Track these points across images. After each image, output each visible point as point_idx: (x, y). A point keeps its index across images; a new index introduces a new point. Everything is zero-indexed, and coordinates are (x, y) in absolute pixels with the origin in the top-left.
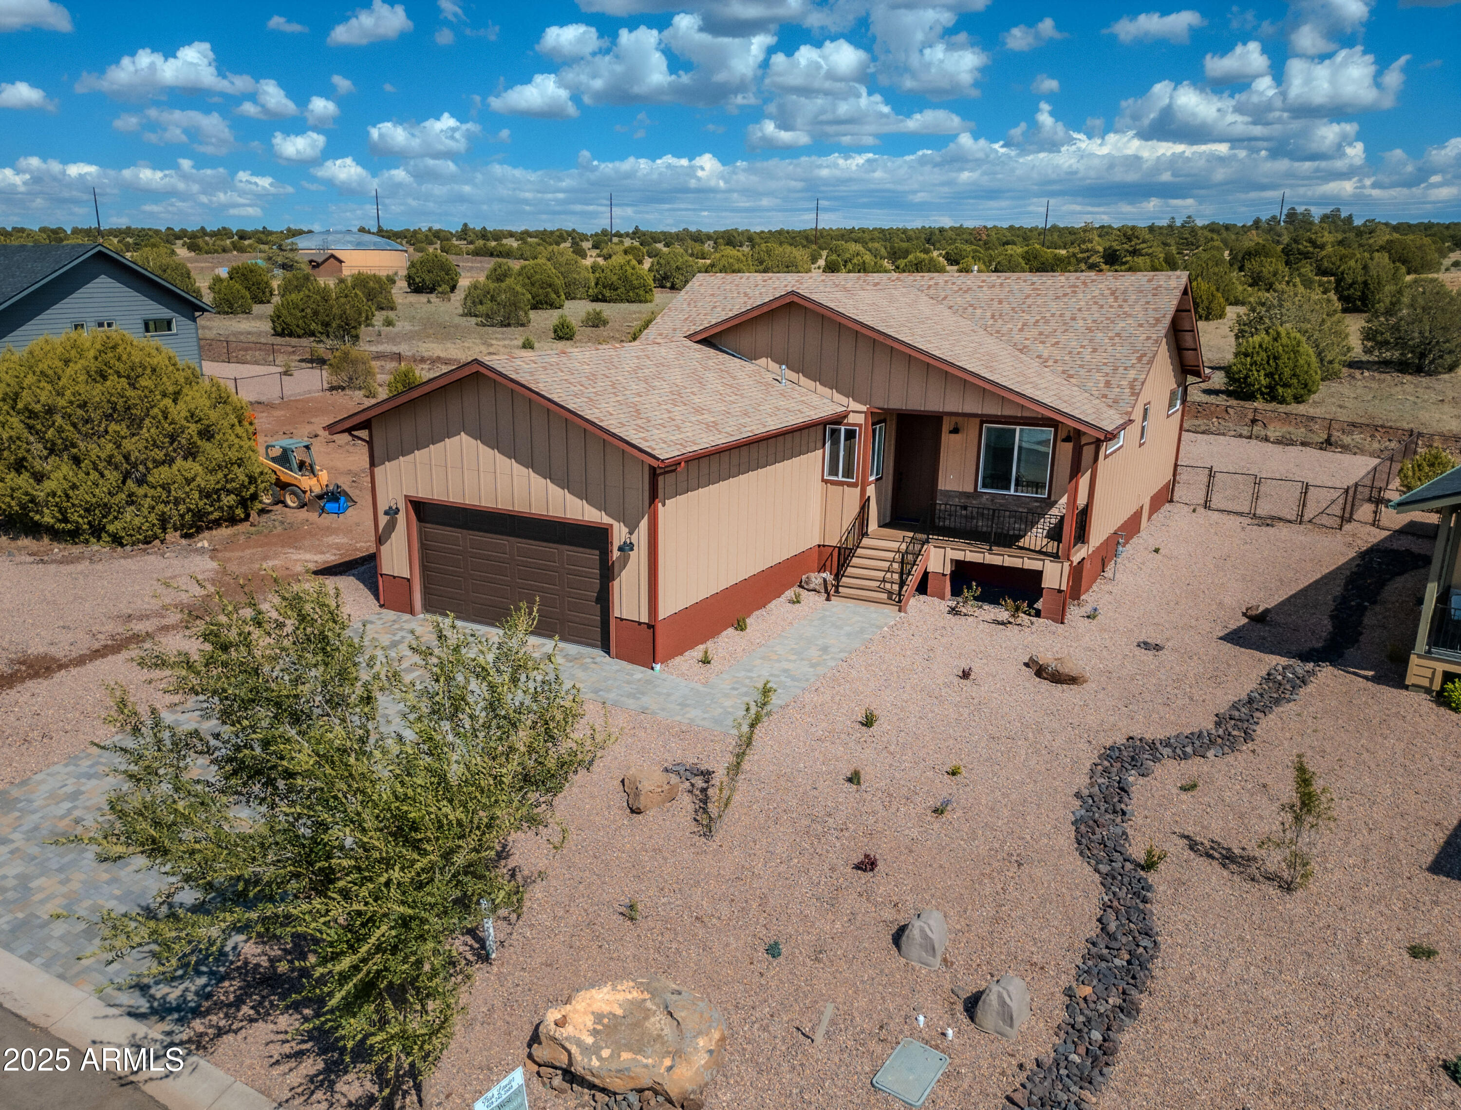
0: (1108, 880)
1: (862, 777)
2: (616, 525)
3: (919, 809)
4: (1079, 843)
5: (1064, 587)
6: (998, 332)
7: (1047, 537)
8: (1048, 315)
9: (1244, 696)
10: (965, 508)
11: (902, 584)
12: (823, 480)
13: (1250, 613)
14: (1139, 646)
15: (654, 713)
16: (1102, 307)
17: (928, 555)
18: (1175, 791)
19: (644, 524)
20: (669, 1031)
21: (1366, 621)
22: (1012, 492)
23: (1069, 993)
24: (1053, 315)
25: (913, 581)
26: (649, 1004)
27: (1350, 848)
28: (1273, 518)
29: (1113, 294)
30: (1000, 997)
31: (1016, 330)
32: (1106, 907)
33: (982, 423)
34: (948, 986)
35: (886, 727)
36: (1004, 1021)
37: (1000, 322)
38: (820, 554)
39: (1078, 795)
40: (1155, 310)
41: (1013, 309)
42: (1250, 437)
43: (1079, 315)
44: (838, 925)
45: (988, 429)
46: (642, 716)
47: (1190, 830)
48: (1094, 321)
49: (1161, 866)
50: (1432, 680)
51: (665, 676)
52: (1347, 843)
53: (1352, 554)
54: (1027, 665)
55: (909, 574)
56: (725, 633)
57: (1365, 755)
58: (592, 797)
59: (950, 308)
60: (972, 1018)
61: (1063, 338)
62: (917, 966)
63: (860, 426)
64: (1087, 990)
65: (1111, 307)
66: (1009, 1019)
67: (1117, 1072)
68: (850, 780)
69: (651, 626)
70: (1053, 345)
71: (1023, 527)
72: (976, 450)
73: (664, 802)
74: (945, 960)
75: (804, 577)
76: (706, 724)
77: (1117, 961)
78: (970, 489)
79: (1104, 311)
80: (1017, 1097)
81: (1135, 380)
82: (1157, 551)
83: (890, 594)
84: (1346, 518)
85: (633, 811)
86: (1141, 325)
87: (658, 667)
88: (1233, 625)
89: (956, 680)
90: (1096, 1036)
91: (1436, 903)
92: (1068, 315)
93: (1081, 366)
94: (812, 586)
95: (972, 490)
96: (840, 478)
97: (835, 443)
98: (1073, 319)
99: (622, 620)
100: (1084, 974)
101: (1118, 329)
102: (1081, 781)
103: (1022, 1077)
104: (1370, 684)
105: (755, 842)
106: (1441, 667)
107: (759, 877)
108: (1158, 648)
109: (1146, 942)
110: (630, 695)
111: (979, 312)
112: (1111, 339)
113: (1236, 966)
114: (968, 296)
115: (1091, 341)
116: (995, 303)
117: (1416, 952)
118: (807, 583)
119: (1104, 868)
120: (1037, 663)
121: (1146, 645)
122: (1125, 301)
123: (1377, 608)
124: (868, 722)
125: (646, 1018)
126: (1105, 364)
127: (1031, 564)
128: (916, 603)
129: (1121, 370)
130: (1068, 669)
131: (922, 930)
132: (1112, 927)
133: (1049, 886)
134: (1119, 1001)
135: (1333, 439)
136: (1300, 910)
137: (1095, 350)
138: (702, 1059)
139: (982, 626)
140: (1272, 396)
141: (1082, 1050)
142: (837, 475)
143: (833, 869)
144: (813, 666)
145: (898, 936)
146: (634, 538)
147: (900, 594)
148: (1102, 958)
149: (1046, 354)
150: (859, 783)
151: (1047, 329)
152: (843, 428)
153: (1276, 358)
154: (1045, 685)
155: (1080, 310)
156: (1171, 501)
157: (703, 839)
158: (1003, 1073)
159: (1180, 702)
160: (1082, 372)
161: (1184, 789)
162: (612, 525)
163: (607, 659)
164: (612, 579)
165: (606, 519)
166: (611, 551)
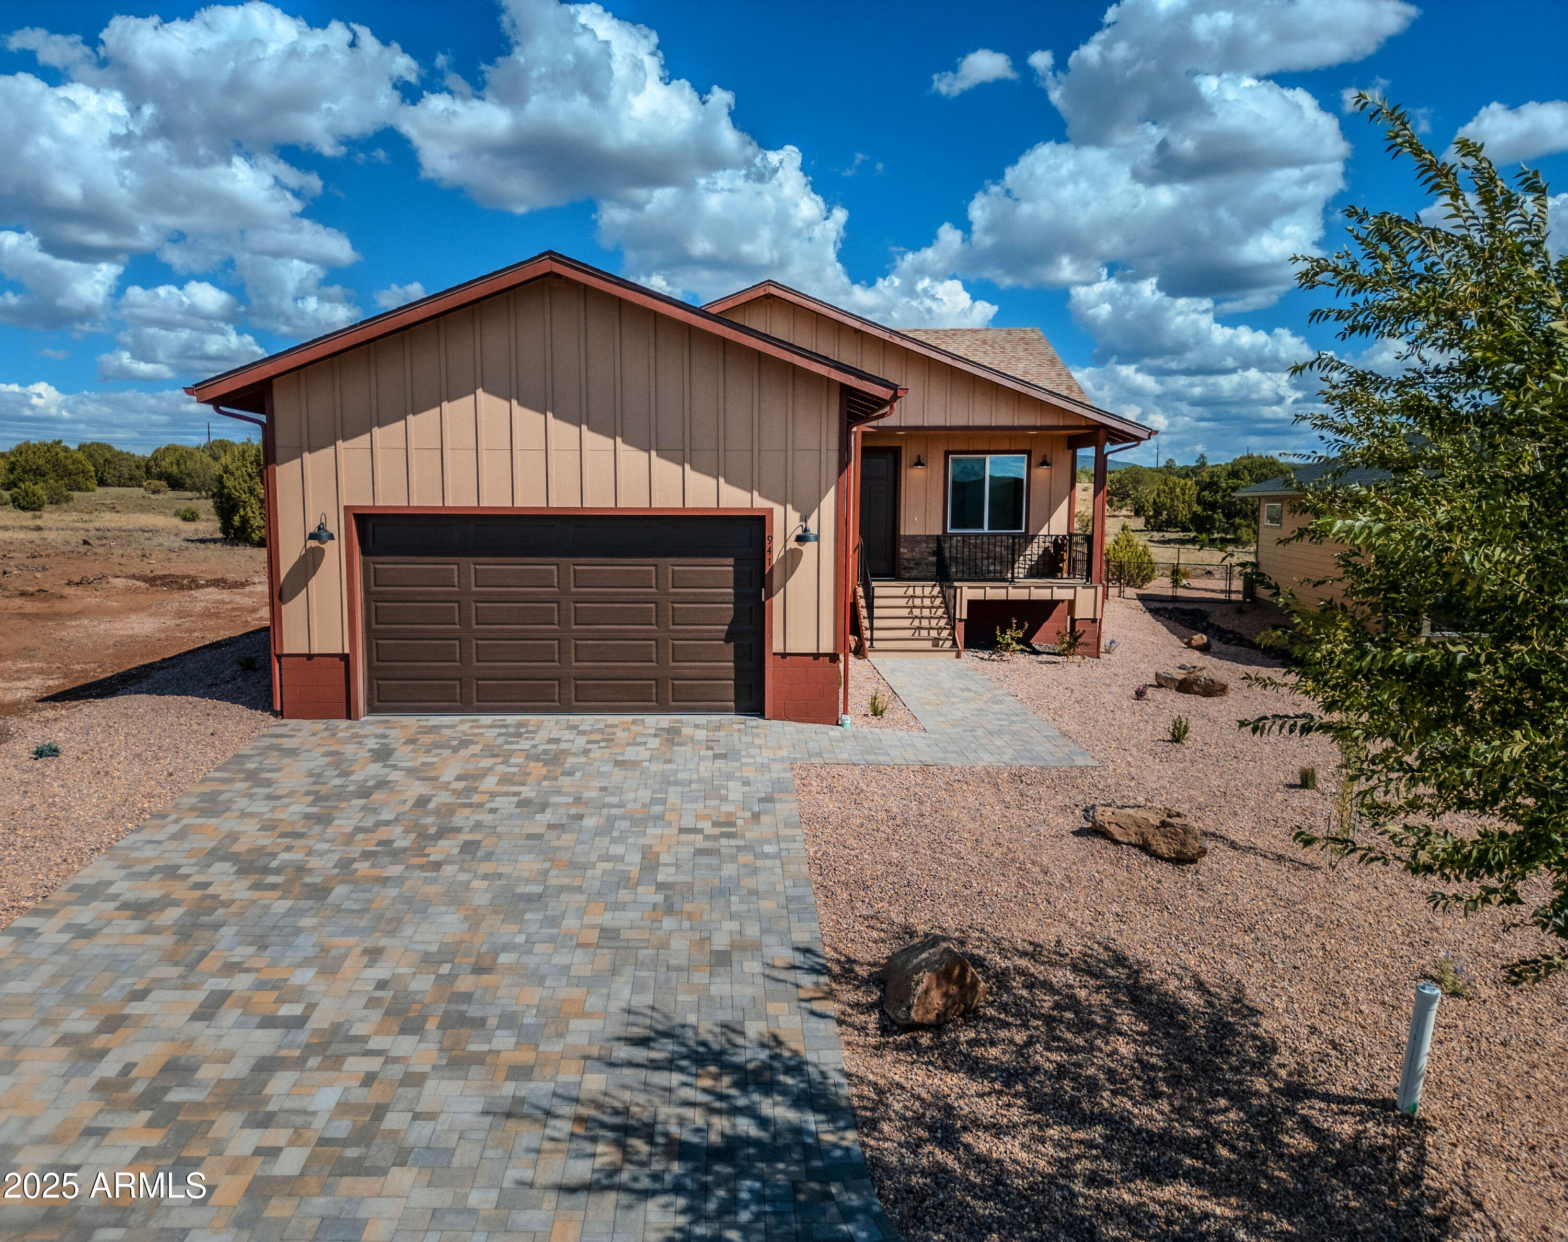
5: (1098, 616)
19: (828, 503)
22: (986, 530)
33: (947, 453)
45: (954, 460)
69: (836, 658)
72: (942, 485)
87: (848, 720)
95: (940, 532)
99: (784, 655)
120: (1172, 679)
127: (1059, 594)
146: (811, 526)
162: (771, 511)
163: (761, 721)
164: (770, 595)
165: (761, 503)
166: (770, 551)
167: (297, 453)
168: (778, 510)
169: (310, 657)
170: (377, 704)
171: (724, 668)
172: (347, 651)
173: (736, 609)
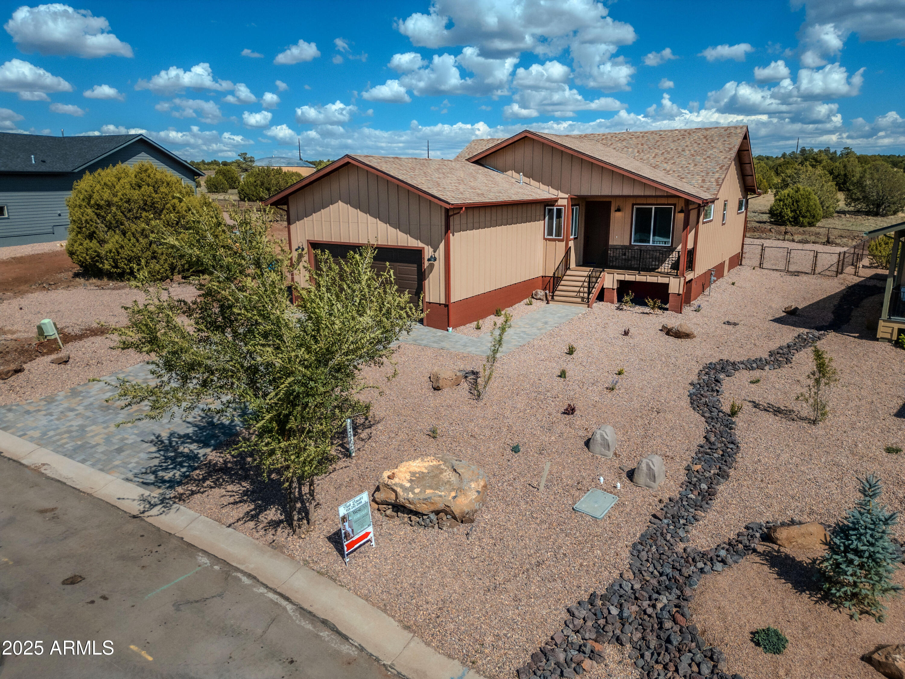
0: (709, 420)
1: (567, 374)
2: (426, 247)
3: (600, 388)
4: (692, 403)
5: (681, 292)
6: (641, 159)
7: (671, 268)
8: (669, 149)
9: (785, 344)
10: (625, 254)
11: (589, 293)
12: (544, 239)
13: (787, 310)
14: (724, 323)
15: (448, 349)
16: (699, 144)
17: (604, 277)
18: (746, 383)
19: (442, 246)
20: (454, 478)
21: (853, 314)
22: (651, 244)
23: (688, 469)
24: (672, 149)
25: (595, 292)
26: (443, 467)
27: (849, 407)
28: (799, 272)
29: (705, 137)
30: (648, 465)
31: (651, 158)
32: (708, 432)
33: (633, 205)
34: (617, 466)
35: (581, 355)
36: (650, 479)
37: (642, 154)
38: (543, 281)
39: (692, 384)
40: (729, 144)
41: (649, 148)
42: (784, 240)
43: (686, 149)
44: (553, 438)
45: (637, 209)
46: (441, 351)
47: (756, 399)
48: (695, 151)
49: (740, 414)
50: (892, 334)
51: (454, 334)
52: (847, 404)
53: (843, 288)
54: (661, 330)
55: (593, 288)
56: (489, 317)
57: (856, 368)
58: (412, 384)
59: (615, 149)
60: (632, 480)
61: (678, 160)
62: (599, 457)
63: (564, 206)
64: (698, 467)
65: (704, 144)
66: (653, 477)
67: (716, 503)
68: (560, 376)
69: (446, 306)
70: (672, 164)
71: (657, 263)
72: (630, 220)
73: (453, 385)
74: (615, 454)
75: (534, 292)
76: (477, 353)
77: (716, 455)
78: (627, 243)
79: (700, 146)
80: (658, 514)
81: (719, 178)
82: (733, 284)
83: (583, 298)
84: (839, 272)
85: (435, 389)
86: (721, 152)
87: (450, 329)
88: (777, 316)
89: (621, 336)
90: (704, 486)
91: (900, 430)
92: (680, 149)
93: (688, 173)
94: (538, 297)
95: (628, 244)
96: (554, 237)
97: (551, 218)
98: (683, 151)
99: (430, 303)
100: (697, 460)
101: (708, 154)
102: (694, 378)
103: (662, 506)
104: (856, 340)
105: (505, 403)
106: (896, 326)
107: (508, 418)
108: (735, 324)
109: (731, 446)
110: (434, 342)
111: (630, 150)
112: (705, 159)
113: (785, 457)
114: (624, 143)
115: (693, 161)
116: (640, 146)
117: (889, 450)
118: (536, 295)
119: (707, 415)
120: (667, 328)
121: (729, 323)
122: (712, 140)
123: (859, 309)
124: (571, 351)
125: (441, 473)
126: (702, 171)
127: (662, 280)
128: (598, 306)
129: (711, 174)
130: (683, 329)
131: (602, 435)
132: (713, 439)
133: (675, 422)
134: (717, 471)
135: (830, 240)
136: (822, 432)
137: (696, 165)
138: (473, 495)
139: (635, 315)
140: (796, 222)
141: (696, 493)
142: (552, 235)
143: (550, 414)
144: (538, 330)
145: (587, 444)
146: (437, 255)
147: (588, 298)
148: (707, 453)
149: (668, 168)
150: (565, 377)
151: (669, 156)
152: (555, 208)
153: (797, 202)
154: (671, 339)
155: (687, 146)
156: (741, 264)
157: (475, 401)
158: (650, 505)
159: (748, 347)
160: (689, 176)
161: (752, 382)
162: (424, 247)
163: (421, 326)
164: (425, 281)
165: (421, 245)
166: (424, 264)
167: (295, 221)
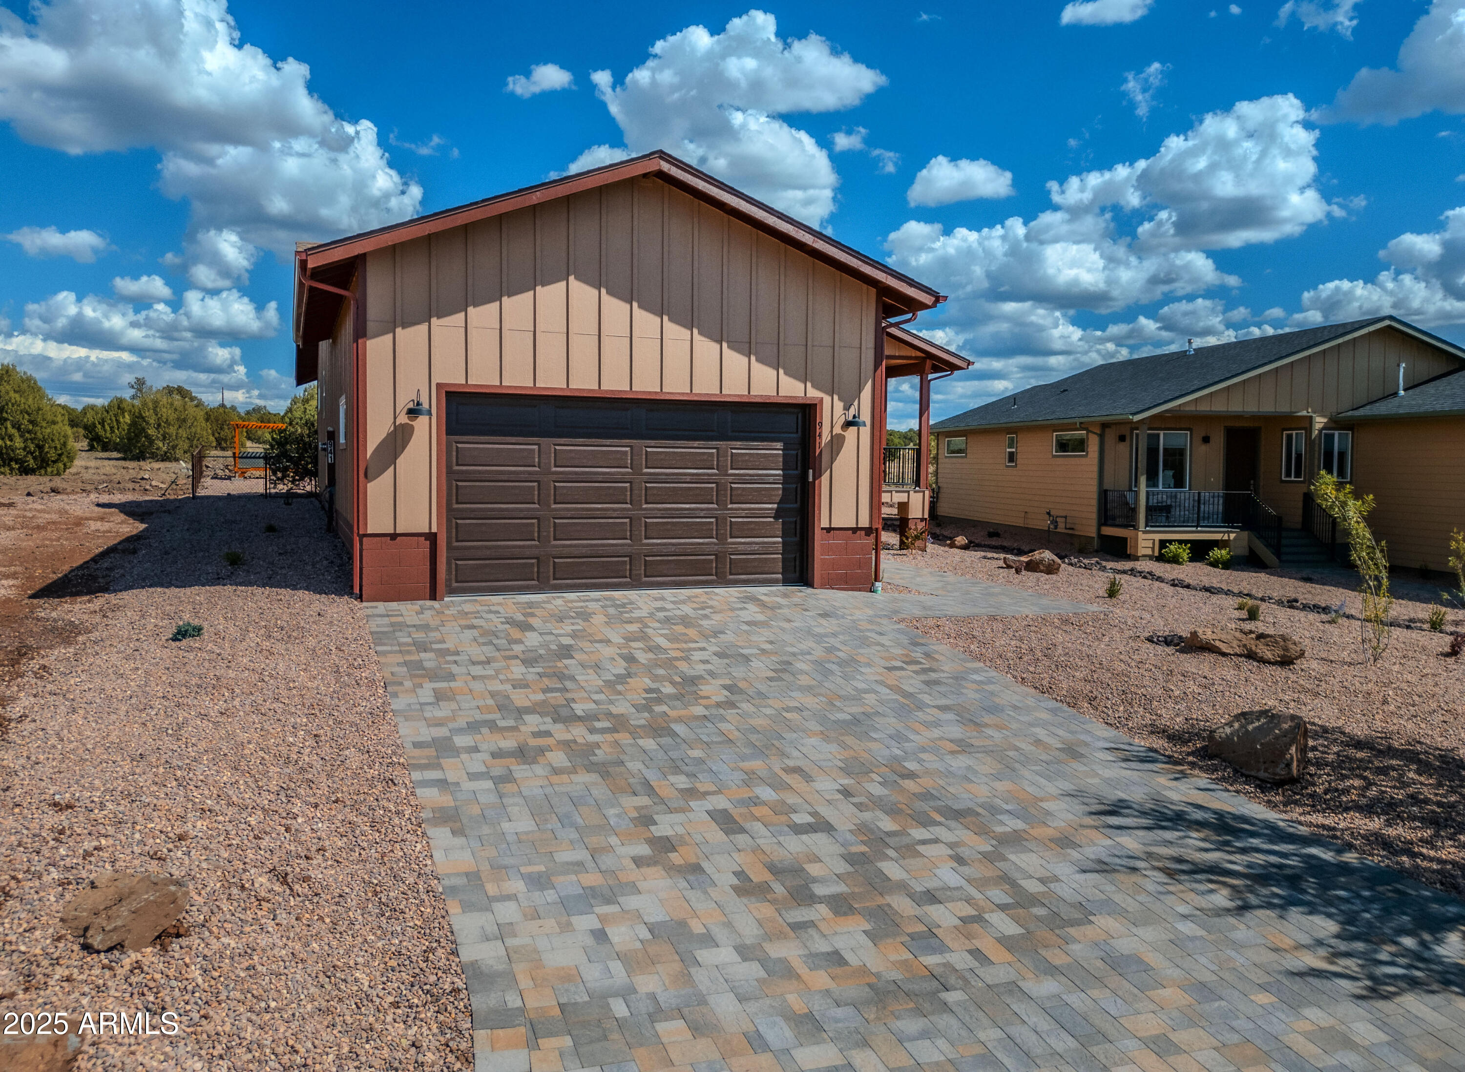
69: (872, 531)
87: (880, 587)
99: (829, 530)
106: (1158, 537)
162: (822, 399)
163: (810, 590)
164: (818, 475)
165: (813, 393)
166: (820, 435)
167: (391, 326)
168: (827, 399)
169: (394, 536)
170: (455, 585)
171: (774, 543)
172: (434, 529)
173: (784, 489)
